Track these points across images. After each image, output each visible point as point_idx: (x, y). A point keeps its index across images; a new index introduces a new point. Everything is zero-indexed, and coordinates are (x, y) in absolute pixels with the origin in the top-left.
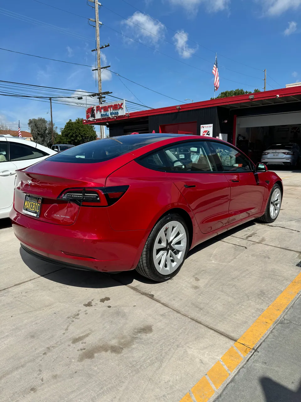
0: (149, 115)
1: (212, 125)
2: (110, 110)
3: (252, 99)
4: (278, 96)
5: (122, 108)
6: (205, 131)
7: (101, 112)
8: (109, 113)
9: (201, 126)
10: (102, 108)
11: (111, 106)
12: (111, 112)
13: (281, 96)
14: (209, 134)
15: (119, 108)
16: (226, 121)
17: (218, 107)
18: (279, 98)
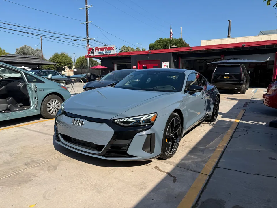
0: (131, 54)
1: (169, 62)
2: (105, 50)
3: (191, 50)
4: (204, 49)
5: (114, 50)
6: (165, 65)
7: (98, 51)
8: (104, 52)
9: (163, 62)
10: (99, 48)
11: (106, 48)
12: (106, 51)
13: (206, 49)
14: (167, 67)
15: (111, 50)
16: (176, 60)
17: (172, 52)
18: (205, 50)
